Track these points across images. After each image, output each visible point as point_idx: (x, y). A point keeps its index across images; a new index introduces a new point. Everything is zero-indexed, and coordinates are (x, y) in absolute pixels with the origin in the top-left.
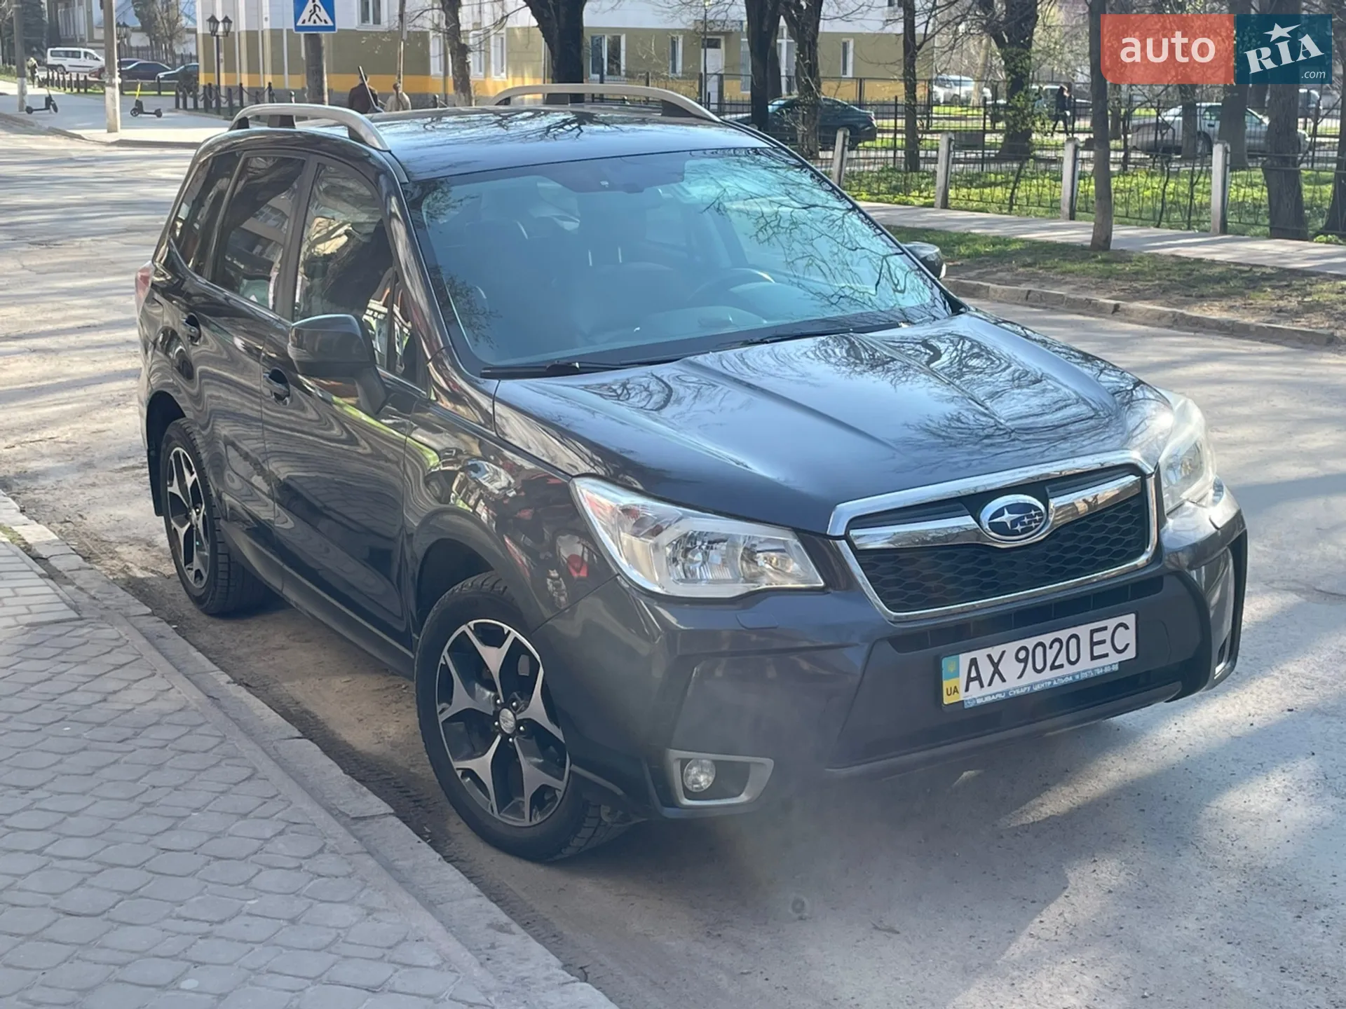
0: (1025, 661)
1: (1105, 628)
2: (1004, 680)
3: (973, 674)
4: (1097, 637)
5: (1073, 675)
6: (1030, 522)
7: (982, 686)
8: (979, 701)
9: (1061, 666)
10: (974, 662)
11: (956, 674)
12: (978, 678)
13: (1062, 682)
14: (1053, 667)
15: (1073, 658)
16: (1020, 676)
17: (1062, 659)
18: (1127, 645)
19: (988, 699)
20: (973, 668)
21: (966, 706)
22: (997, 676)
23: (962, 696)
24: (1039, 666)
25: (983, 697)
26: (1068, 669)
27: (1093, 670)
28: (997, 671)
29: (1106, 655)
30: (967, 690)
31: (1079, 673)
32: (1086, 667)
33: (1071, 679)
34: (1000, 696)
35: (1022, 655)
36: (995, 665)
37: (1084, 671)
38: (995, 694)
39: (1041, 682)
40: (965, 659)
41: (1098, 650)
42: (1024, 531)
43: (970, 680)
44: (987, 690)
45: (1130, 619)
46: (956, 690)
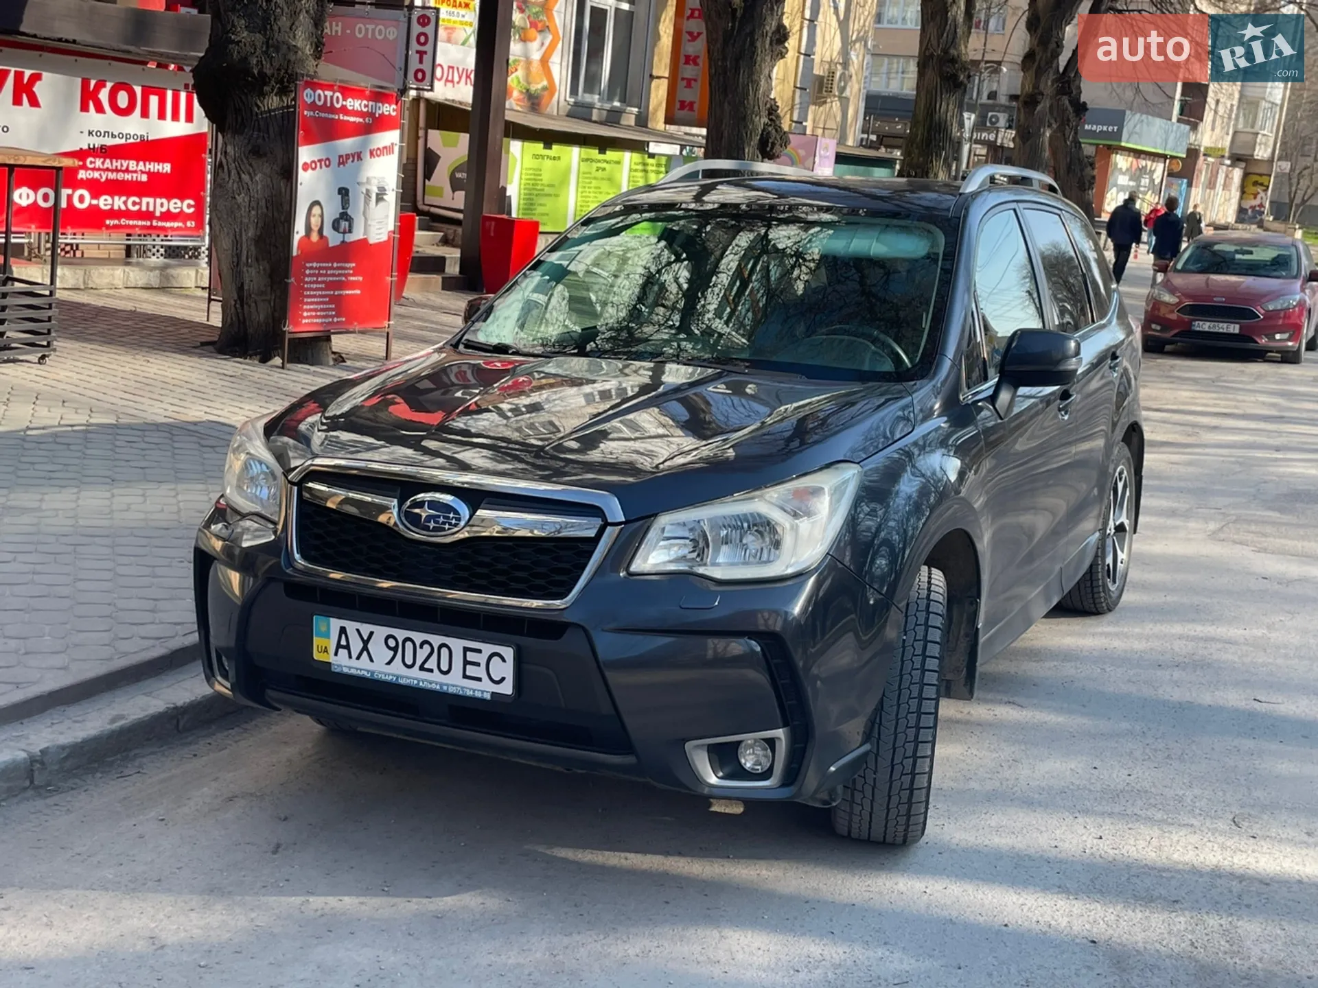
0: (395, 649)
1: (479, 651)
2: (372, 660)
3: (343, 642)
4: (471, 656)
5: (442, 685)
6: (444, 523)
7: (350, 657)
8: (345, 670)
9: (431, 671)
10: (343, 630)
11: (327, 635)
12: (347, 647)
13: (429, 686)
14: (422, 668)
15: (445, 667)
16: (389, 663)
17: (431, 664)
18: (503, 679)
19: (353, 672)
20: (343, 636)
21: (333, 670)
22: (365, 653)
23: (331, 658)
24: (409, 661)
25: (350, 668)
26: (436, 676)
27: (462, 688)
28: (365, 648)
29: (479, 679)
30: (336, 654)
31: (447, 685)
32: (455, 682)
33: (438, 687)
34: (366, 673)
35: (392, 643)
36: (366, 643)
37: (453, 686)
38: (361, 670)
39: (408, 678)
40: (336, 624)
41: (471, 670)
42: (435, 529)
43: (339, 646)
44: (354, 663)
45: (508, 653)
46: (326, 651)
